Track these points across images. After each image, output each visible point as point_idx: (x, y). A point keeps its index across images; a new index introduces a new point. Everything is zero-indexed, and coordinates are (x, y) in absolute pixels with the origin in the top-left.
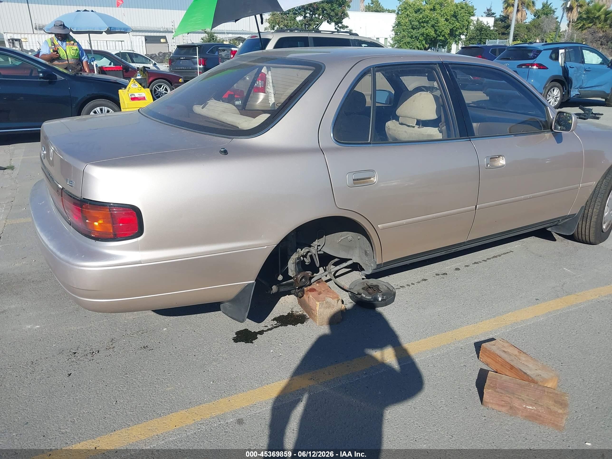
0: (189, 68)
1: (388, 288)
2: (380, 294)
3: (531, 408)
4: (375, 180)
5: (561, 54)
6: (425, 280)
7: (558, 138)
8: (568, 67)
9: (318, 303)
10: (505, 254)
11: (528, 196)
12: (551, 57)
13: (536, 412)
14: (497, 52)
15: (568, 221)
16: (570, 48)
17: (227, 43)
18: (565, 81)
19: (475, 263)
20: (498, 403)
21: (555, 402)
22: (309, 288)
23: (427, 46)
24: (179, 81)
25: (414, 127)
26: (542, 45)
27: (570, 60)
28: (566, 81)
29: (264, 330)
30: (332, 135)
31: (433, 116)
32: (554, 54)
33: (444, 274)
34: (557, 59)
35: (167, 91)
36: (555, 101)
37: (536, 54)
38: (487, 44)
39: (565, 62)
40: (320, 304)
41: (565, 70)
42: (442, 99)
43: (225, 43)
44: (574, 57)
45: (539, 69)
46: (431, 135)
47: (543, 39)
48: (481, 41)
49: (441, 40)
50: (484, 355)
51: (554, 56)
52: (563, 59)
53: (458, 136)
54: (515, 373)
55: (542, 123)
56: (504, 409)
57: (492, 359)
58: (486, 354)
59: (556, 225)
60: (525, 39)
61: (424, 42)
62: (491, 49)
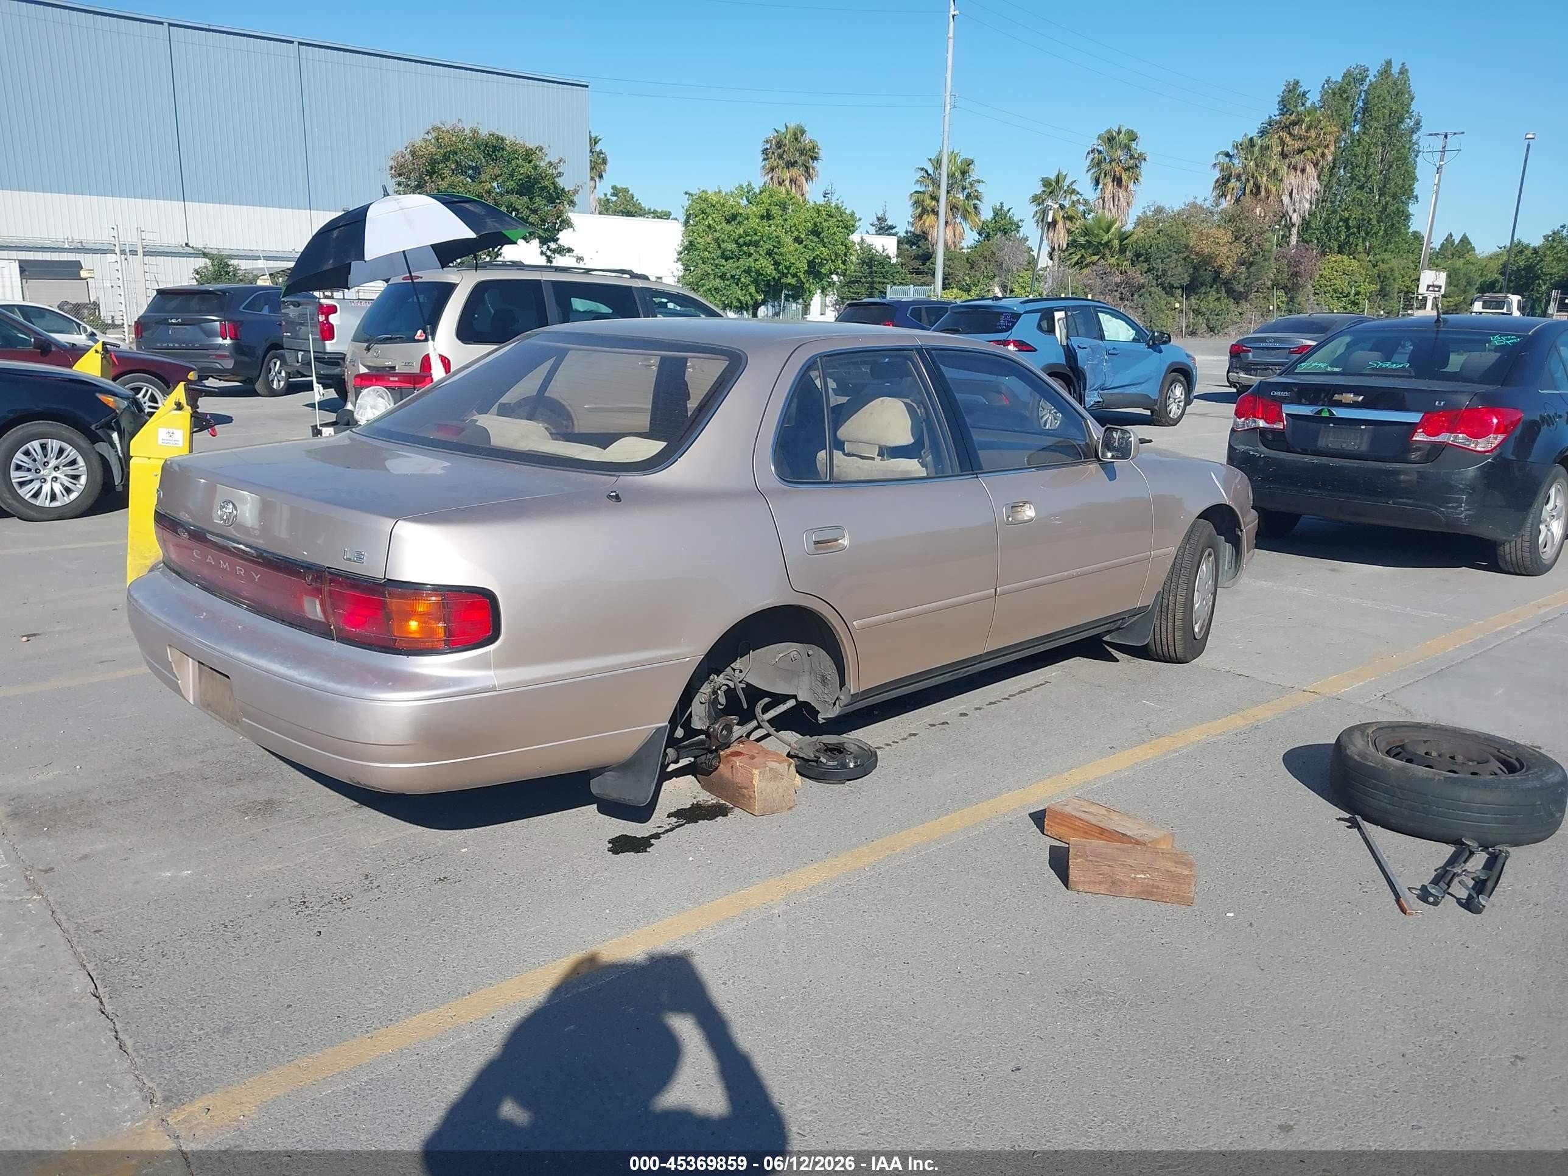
0: (193, 345)
1: (859, 747)
2: (850, 756)
3: (1143, 876)
4: (845, 542)
5: (1059, 320)
6: (915, 735)
7: (1110, 472)
8: (1076, 347)
9: (756, 772)
10: (1038, 686)
11: (1074, 572)
12: (1040, 327)
13: (1151, 882)
14: (924, 314)
15: (1137, 620)
16: (1074, 308)
17: (268, 284)
18: (1071, 375)
19: (991, 703)
20: (1092, 879)
21: (1176, 863)
22: (729, 751)
23: (760, 298)
24: (189, 377)
25: (873, 459)
26: (1021, 303)
27: (1077, 332)
28: (1074, 375)
29: (659, 832)
30: (773, 468)
31: (905, 438)
32: (1045, 321)
33: (943, 723)
34: (1051, 330)
35: (157, 403)
36: (1055, 419)
37: (1012, 322)
38: (888, 297)
39: (1068, 338)
40: (760, 772)
41: (1070, 353)
42: (925, 408)
43: (260, 283)
44: (1083, 327)
45: (1019, 351)
46: (908, 472)
47: (1006, 286)
48: (872, 287)
49: (789, 284)
50: (1053, 824)
51: (1045, 325)
52: (1064, 331)
53: (957, 471)
54: (1108, 839)
55: (1080, 448)
56: (1102, 889)
57: (1069, 827)
58: (1057, 820)
59: (1119, 628)
60: (967, 285)
61: (752, 289)
62: (911, 308)
